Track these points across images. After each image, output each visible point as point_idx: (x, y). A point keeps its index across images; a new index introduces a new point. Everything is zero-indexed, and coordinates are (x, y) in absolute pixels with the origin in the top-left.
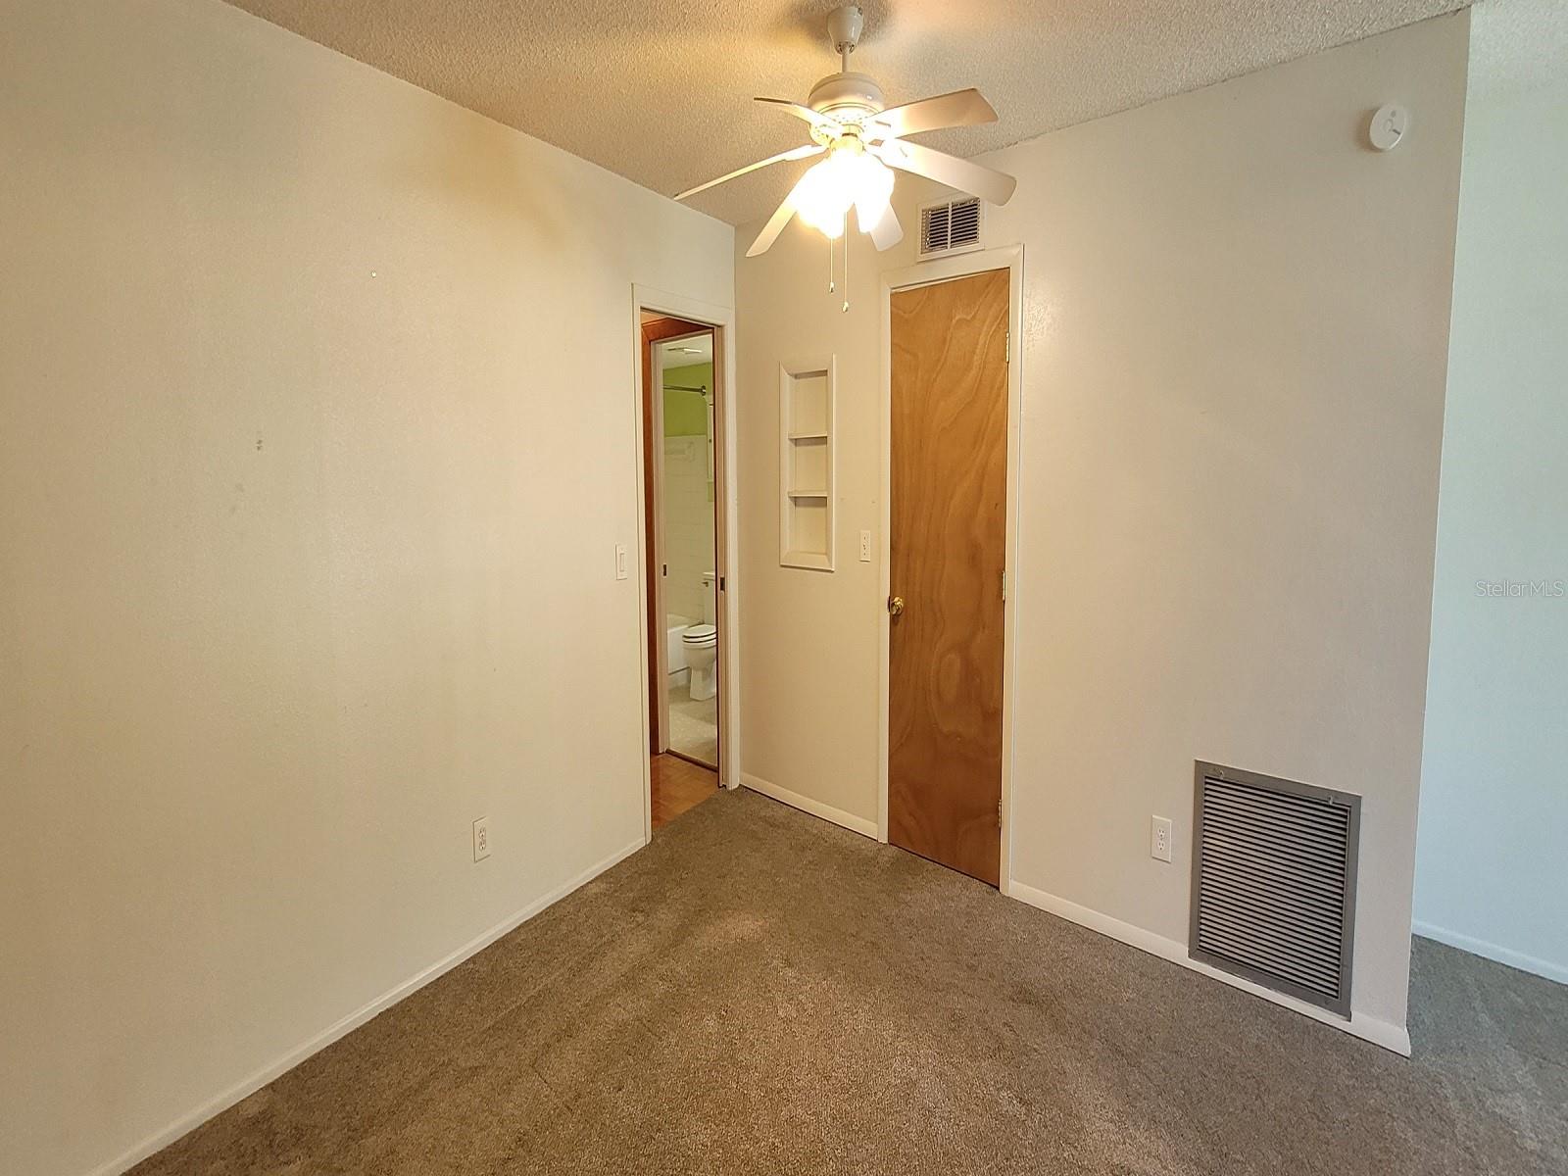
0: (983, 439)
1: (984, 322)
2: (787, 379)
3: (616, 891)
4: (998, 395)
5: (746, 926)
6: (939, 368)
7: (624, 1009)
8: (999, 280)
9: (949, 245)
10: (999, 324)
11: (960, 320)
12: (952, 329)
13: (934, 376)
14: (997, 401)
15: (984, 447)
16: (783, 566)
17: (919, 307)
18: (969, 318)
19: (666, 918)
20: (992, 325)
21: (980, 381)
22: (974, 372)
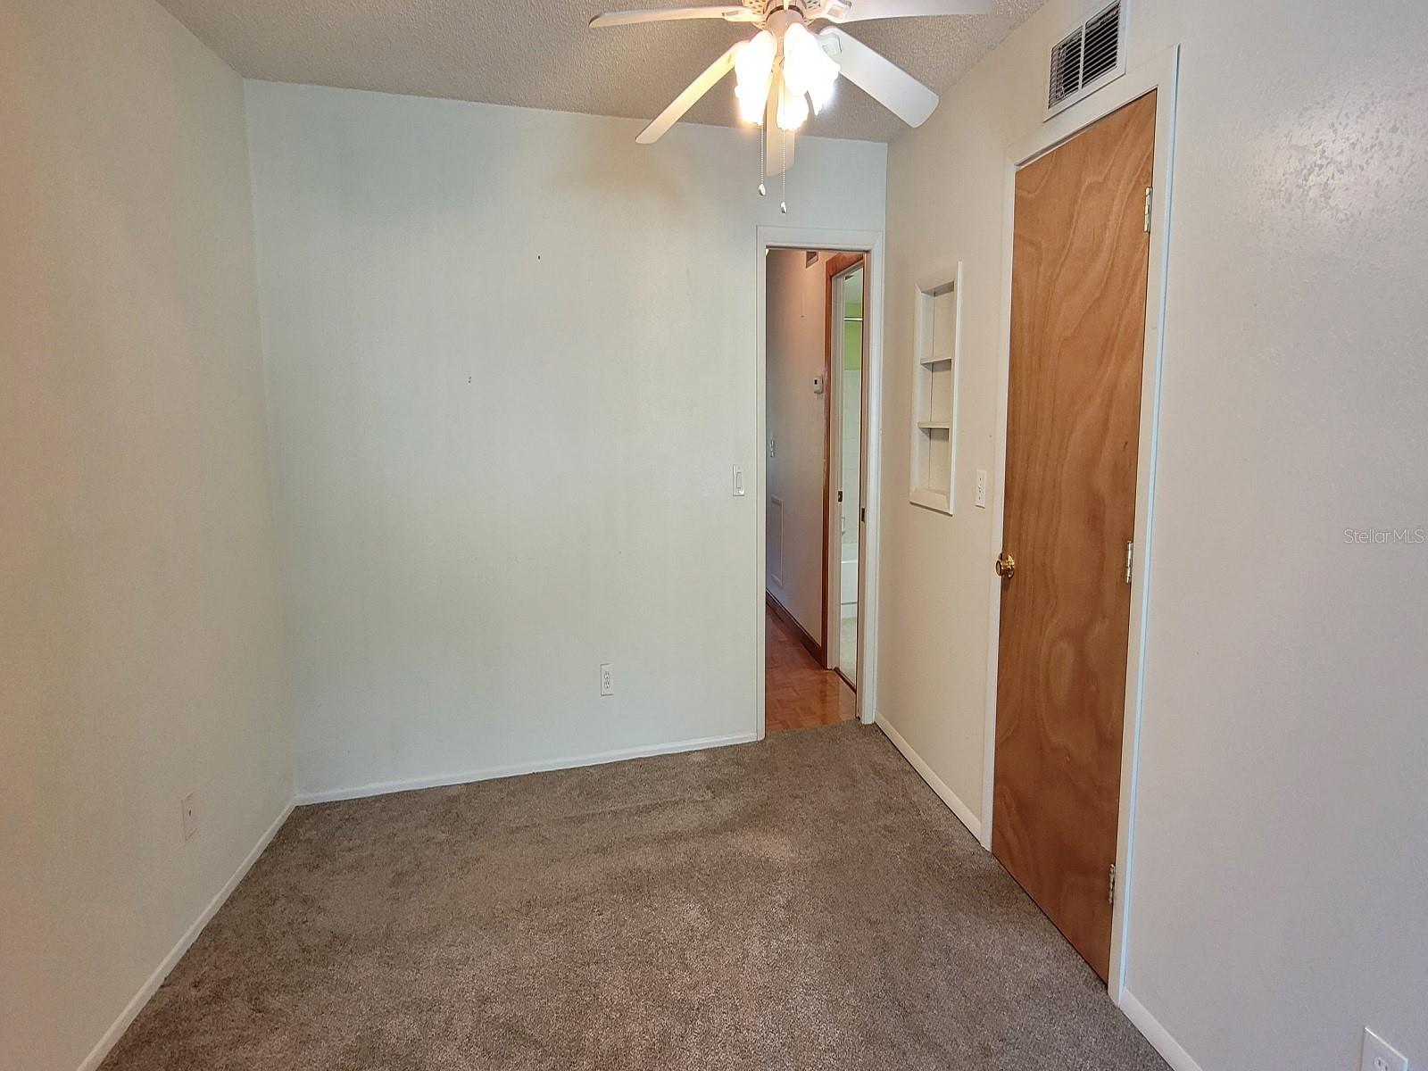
0: (1112, 350)
1: (1119, 181)
2: (921, 298)
3: (708, 766)
4: (1134, 283)
5: (778, 849)
6: (1063, 259)
7: (646, 858)
8: (1143, 108)
9: (1080, 85)
10: (1139, 177)
11: (1090, 185)
12: (1079, 200)
13: (1057, 270)
14: (1132, 290)
15: (1114, 358)
16: (912, 503)
17: (1044, 181)
18: (1101, 179)
19: (725, 807)
20: (1131, 181)
21: (1112, 265)
22: (1104, 255)
